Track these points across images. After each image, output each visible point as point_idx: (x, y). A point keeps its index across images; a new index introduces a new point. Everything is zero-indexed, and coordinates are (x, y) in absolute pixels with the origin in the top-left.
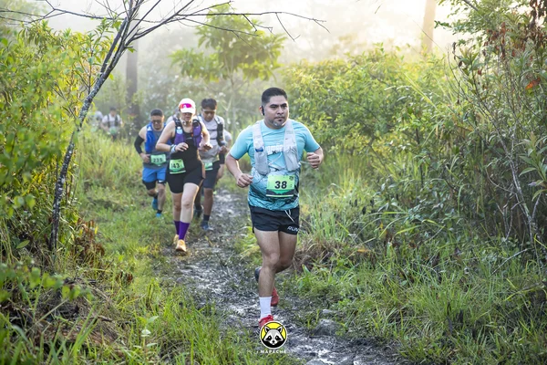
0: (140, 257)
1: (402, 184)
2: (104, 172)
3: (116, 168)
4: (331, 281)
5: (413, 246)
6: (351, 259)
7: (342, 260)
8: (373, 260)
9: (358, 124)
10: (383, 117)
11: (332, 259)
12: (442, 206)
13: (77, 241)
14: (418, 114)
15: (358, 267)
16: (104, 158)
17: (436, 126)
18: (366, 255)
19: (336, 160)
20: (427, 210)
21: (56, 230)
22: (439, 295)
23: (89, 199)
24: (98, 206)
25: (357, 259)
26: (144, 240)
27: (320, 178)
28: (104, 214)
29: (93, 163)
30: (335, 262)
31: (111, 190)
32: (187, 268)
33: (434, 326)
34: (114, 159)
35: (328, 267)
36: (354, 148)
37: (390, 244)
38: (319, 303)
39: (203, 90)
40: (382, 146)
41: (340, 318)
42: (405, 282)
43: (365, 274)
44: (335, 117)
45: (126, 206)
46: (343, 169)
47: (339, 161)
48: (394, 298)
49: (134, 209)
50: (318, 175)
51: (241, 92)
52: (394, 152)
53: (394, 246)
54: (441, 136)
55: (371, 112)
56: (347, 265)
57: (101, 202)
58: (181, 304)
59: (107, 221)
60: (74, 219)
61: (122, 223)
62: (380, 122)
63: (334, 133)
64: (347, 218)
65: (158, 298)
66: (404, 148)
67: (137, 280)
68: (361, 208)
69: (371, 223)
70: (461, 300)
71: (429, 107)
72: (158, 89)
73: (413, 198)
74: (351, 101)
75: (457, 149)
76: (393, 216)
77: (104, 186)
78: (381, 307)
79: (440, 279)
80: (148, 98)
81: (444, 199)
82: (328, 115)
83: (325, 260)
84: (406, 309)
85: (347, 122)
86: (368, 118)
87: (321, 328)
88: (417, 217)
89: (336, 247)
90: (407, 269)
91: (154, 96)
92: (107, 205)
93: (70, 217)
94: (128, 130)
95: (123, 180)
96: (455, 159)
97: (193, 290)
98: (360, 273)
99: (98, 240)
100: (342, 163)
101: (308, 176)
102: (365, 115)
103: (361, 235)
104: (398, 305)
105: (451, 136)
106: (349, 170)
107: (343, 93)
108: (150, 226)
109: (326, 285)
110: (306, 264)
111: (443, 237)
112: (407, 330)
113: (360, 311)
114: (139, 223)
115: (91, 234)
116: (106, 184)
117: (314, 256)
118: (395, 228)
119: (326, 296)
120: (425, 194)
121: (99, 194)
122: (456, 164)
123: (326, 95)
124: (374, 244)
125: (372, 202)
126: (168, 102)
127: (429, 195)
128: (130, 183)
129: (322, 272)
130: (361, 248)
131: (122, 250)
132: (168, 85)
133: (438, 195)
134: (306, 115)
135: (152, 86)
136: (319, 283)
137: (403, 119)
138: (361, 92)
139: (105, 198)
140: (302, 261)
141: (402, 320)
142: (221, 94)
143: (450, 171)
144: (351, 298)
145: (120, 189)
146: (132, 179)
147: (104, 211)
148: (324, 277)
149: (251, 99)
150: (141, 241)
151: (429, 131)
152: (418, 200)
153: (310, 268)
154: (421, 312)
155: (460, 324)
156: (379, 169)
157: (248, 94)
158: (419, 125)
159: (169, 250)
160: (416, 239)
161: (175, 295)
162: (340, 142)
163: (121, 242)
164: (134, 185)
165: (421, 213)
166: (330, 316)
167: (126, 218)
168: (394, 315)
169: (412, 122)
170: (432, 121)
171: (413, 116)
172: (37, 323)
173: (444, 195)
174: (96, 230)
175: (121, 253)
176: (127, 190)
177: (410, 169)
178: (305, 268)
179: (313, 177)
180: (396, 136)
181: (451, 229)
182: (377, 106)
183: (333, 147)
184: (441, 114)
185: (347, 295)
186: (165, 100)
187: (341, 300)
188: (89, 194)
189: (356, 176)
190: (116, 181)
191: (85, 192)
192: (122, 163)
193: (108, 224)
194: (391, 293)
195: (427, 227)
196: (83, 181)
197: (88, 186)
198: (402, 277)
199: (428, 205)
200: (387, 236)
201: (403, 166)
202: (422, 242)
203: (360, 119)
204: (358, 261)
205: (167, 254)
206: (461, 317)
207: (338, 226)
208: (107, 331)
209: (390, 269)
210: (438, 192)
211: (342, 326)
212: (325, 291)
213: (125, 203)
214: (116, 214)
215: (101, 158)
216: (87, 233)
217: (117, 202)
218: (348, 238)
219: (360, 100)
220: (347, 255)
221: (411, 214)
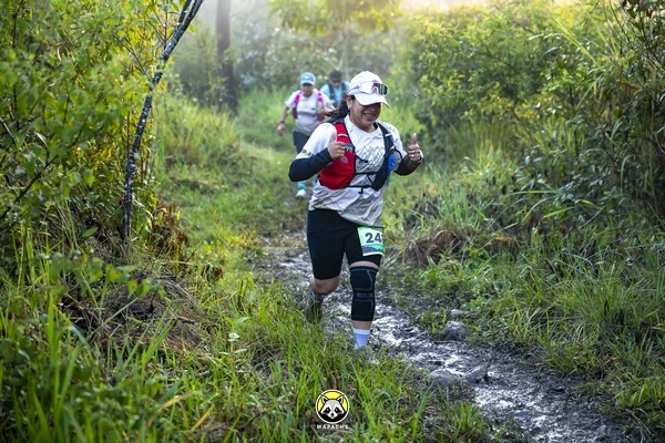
0: (232, 249)
1: (551, 156)
2: (189, 146)
3: (204, 141)
4: (463, 275)
5: (564, 232)
6: (488, 249)
7: (476, 251)
8: (514, 250)
9: (498, 84)
10: (528, 74)
11: (464, 249)
12: (601, 182)
13: (156, 228)
14: (572, 69)
15: (495, 259)
16: (190, 130)
17: (594, 84)
18: (505, 243)
19: (472, 130)
20: (583, 189)
21: (129, 215)
22: (595, 291)
23: (172, 178)
24: (183, 187)
25: (495, 248)
26: (237, 227)
27: (452, 151)
28: (190, 196)
29: (176, 136)
30: (468, 252)
31: (198, 168)
32: (288, 261)
33: (588, 330)
34: (202, 131)
35: (459, 260)
36: (493, 113)
37: (535, 230)
38: (447, 303)
39: (309, 46)
40: (527, 110)
41: (472, 320)
42: (552, 276)
43: (503, 268)
44: (468, 75)
45: (217, 187)
46: (479, 139)
47: (475, 131)
48: (539, 296)
49: (226, 190)
50: (449, 148)
51: (356, 48)
52: (541, 116)
53: (540, 232)
54: (601, 95)
55: (513, 69)
56: (482, 257)
57: (186, 182)
58: (279, 303)
59: (192, 205)
60: (152, 202)
61: (211, 207)
62: (525, 80)
63: (467, 94)
64: (484, 200)
65: (251, 297)
66: (554, 112)
67: (228, 276)
68: (501, 187)
69: (513, 205)
70: (622, 297)
71: (585, 61)
72: (255, 46)
73: (565, 175)
74: (489, 55)
75: (620, 111)
76: (540, 196)
77: (190, 164)
78: (523, 306)
79: (597, 272)
80: (243, 56)
81: (604, 175)
82: (460, 73)
83: (455, 251)
84: (553, 308)
85: (483, 81)
86: (509, 75)
87: (448, 332)
88: (570, 196)
89: (469, 235)
90: (556, 261)
91: (250, 54)
92: (194, 186)
93: (146, 200)
94: (218, 96)
95: (212, 156)
96: (617, 125)
97: (295, 287)
98: (498, 266)
99: (181, 228)
100: (479, 133)
101: (437, 149)
102: (506, 73)
103: (500, 221)
104: (543, 305)
105: (614, 97)
106: (487, 141)
107: (479, 45)
108: (245, 211)
109: (456, 280)
110: (431, 255)
111: (601, 220)
112: (554, 334)
113: (497, 311)
114: (232, 208)
115: (172, 220)
116: (193, 162)
117: (441, 246)
118: (542, 210)
119: (456, 294)
120: (580, 169)
121: (185, 174)
122: (618, 131)
123: (457, 48)
124: (516, 230)
125: (514, 178)
126: (267, 61)
127: (585, 170)
128: (220, 159)
129: (452, 265)
130: (499, 236)
131: (211, 239)
132: (267, 40)
133: (597, 170)
134: (432, 73)
135: (249, 42)
136: (447, 278)
137: (552, 75)
138: (501, 44)
139: (190, 178)
140: (427, 253)
141: (548, 322)
142: (331, 50)
143: (611, 139)
144: (487, 297)
145: (209, 167)
146: (224, 154)
147: (189, 193)
148: (454, 271)
149: (367, 56)
150: (233, 228)
151: (585, 90)
152: (572, 176)
153: (437, 261)
154: (573, 313)
155: (619, 326)
156: (523, 139)
157: (365, 49)
158: (573, 82)
159: (267, 240)
160: (567, 224)
161: (272, 293)
162: (476, 106)
163: (210, 231)
164: (226, 162)
165: (574, 193)
166: (459, 317)
167: (216, 202)
168: (538, 315)
169: (564, 79)
170: (589, 78)
171: (565, 72)
172: (104, 325)
173: (604, 169)
174: (178, 215)
175: (209, 243)
176: (218, 168)
177: (563, 138)
178: (431, 260)
179: (443, 151)
180: (545, 97)
181: (611, 211)
182: (521, 60)
183: (466, 113)
184: (600, 68)
185: (481, 292)
186: (263, 58)
187: (475, 299)
188: (171, 173)
189: (496, 149)
190: (205, 158)
191: (167, 171)
192: (211, 135)
193: (195, 209)
194: (535, 289)
195: (582, 209)
196: (165, 158)
197: (170, 163)
198: (550, 270)
199: (583, 182)
200: (532, 221)
201: (554, 135)
202: (575, 228)
203: (499, 76)
204: (496, 251)
205: (265, 244)
206: (620, 317)
207: (472, 209)
208: (188, 335)
209: (534, 261)
210: (596, 166)
211: (474, 330)
212: (455, 288)
213: (215, 184)
214: (204, 197)
215: (186, 130)
216: (167, 219)
217: (206, 182)
218: (484, 224)
219: (500, 54)
220: (483, 245)
221: (562, 193)
